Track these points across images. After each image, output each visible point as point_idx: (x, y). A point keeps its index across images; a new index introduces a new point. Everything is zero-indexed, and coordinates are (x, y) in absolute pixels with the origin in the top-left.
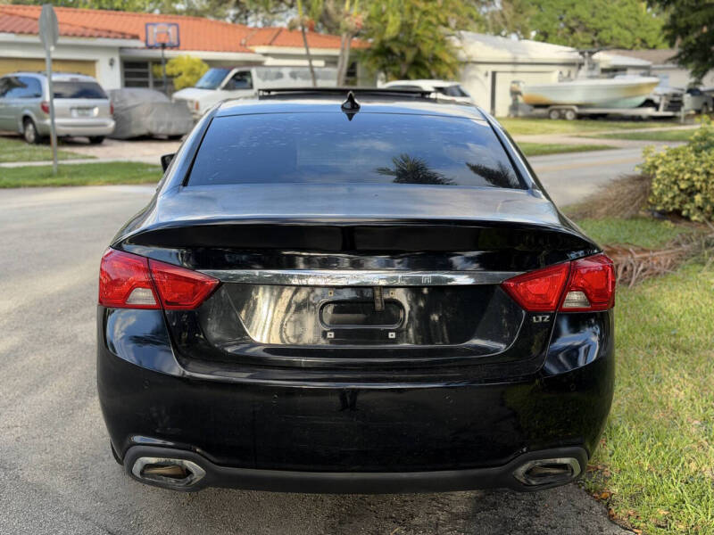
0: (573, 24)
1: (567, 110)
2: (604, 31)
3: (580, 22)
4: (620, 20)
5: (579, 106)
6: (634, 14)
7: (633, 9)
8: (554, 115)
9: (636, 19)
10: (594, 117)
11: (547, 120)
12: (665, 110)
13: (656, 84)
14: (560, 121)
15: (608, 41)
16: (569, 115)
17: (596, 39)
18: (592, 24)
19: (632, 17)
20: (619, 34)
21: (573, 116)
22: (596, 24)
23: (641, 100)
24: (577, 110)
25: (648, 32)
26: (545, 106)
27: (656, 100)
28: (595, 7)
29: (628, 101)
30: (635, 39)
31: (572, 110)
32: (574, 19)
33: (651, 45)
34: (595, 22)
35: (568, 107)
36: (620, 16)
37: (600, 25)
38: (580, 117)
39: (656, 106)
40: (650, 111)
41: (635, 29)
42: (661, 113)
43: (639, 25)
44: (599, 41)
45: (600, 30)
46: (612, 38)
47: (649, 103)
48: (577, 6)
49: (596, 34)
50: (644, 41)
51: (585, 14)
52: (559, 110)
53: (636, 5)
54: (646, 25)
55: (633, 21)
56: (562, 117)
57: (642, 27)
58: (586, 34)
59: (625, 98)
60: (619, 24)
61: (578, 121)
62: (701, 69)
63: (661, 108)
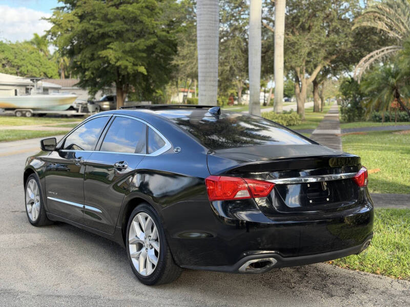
0: (4, 62)
1: (27, 111)
2: (23, 67)
3: (8, 61)
4: (31, 61)
5: (34, 109)
6: (38, 58)
7: (37, 56)
8: (18, 114)
9: (39, 61)
10: (42, 115)
11: (15, 117)
12: (82, 112)
13: (75, 98)
14: (23, 117)
15: (26, 72)
16: (27, 114)
17: (19, 71)
18: (16, 62)
19: (37, 60)
20: (32, 69)
21: (30, 115)
22: (18, 63)
23: (68, 106)
24: (32, 111)
25: (47, 68)
26: (13, 109)
27: (75, 106)
28: (16, 53)
29: (61, 107)
30: (40, 72)
31: (30, 111)
32: (4, 59)
33: (49, 76)
34: (17, 61)
35: (27, 110)
36: (31, 59)
37: (20, 64)
38: (34, 115)
39: (77, 110)
40: (74, 112)
41: (40, 67)
42: (79, 113)
43: (41, 65)
44: (20, 73)
45: (21, 67)
46: (28, 71)
47: (72, 108)
48: (6, 52)
49: (18, 69)
50: (45, 74)
51: (11, 57)
52: (21, 111)
53: (38, 54)
54: (45, 65)
55: (38, 62)
56: (24, 115)
57: (43, 66)
58: (12, 68)
59: (60, 105)
60: (31, 64)
61: (33, 118)
62: (93, 90)
63: (80, 110)
